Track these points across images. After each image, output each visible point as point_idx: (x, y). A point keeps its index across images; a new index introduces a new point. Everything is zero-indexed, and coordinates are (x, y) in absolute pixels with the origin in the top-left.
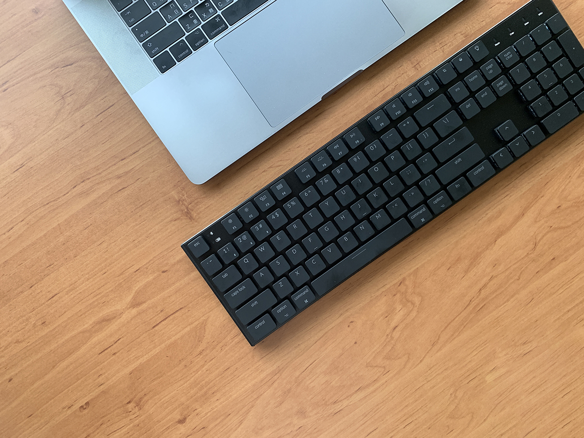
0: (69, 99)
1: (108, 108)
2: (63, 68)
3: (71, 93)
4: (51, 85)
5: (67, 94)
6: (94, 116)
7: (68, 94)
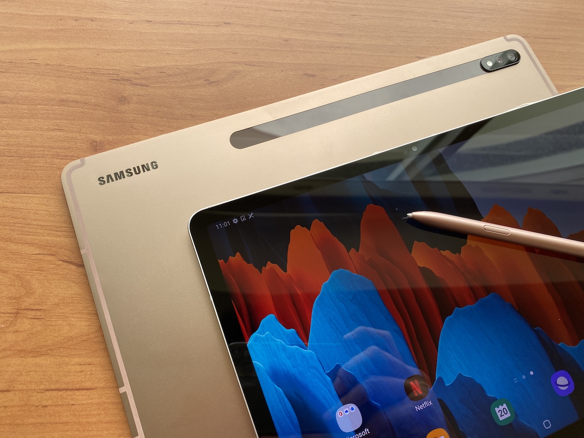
0: (25, 324)
1: (77, 390)
2: (61, 262)
3: (39, 313)
4: (17, 276)
5: (29, 312)
6: (42, 387)
7: (32, 314)
